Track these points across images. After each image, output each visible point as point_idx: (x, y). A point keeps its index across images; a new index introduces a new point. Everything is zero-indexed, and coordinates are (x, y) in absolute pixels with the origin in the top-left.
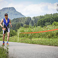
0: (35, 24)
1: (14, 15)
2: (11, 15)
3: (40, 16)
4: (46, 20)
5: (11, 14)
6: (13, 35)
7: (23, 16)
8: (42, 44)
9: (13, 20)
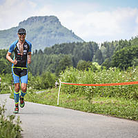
0: (105, 60)
1: (55, 35)
2: (49, 35)
3: (120, 42)
4: (133, 53)
5: (48, 32)
6: (50, 85)
7: (78, 38)
8: (114, 115)
9: (53, 47)
